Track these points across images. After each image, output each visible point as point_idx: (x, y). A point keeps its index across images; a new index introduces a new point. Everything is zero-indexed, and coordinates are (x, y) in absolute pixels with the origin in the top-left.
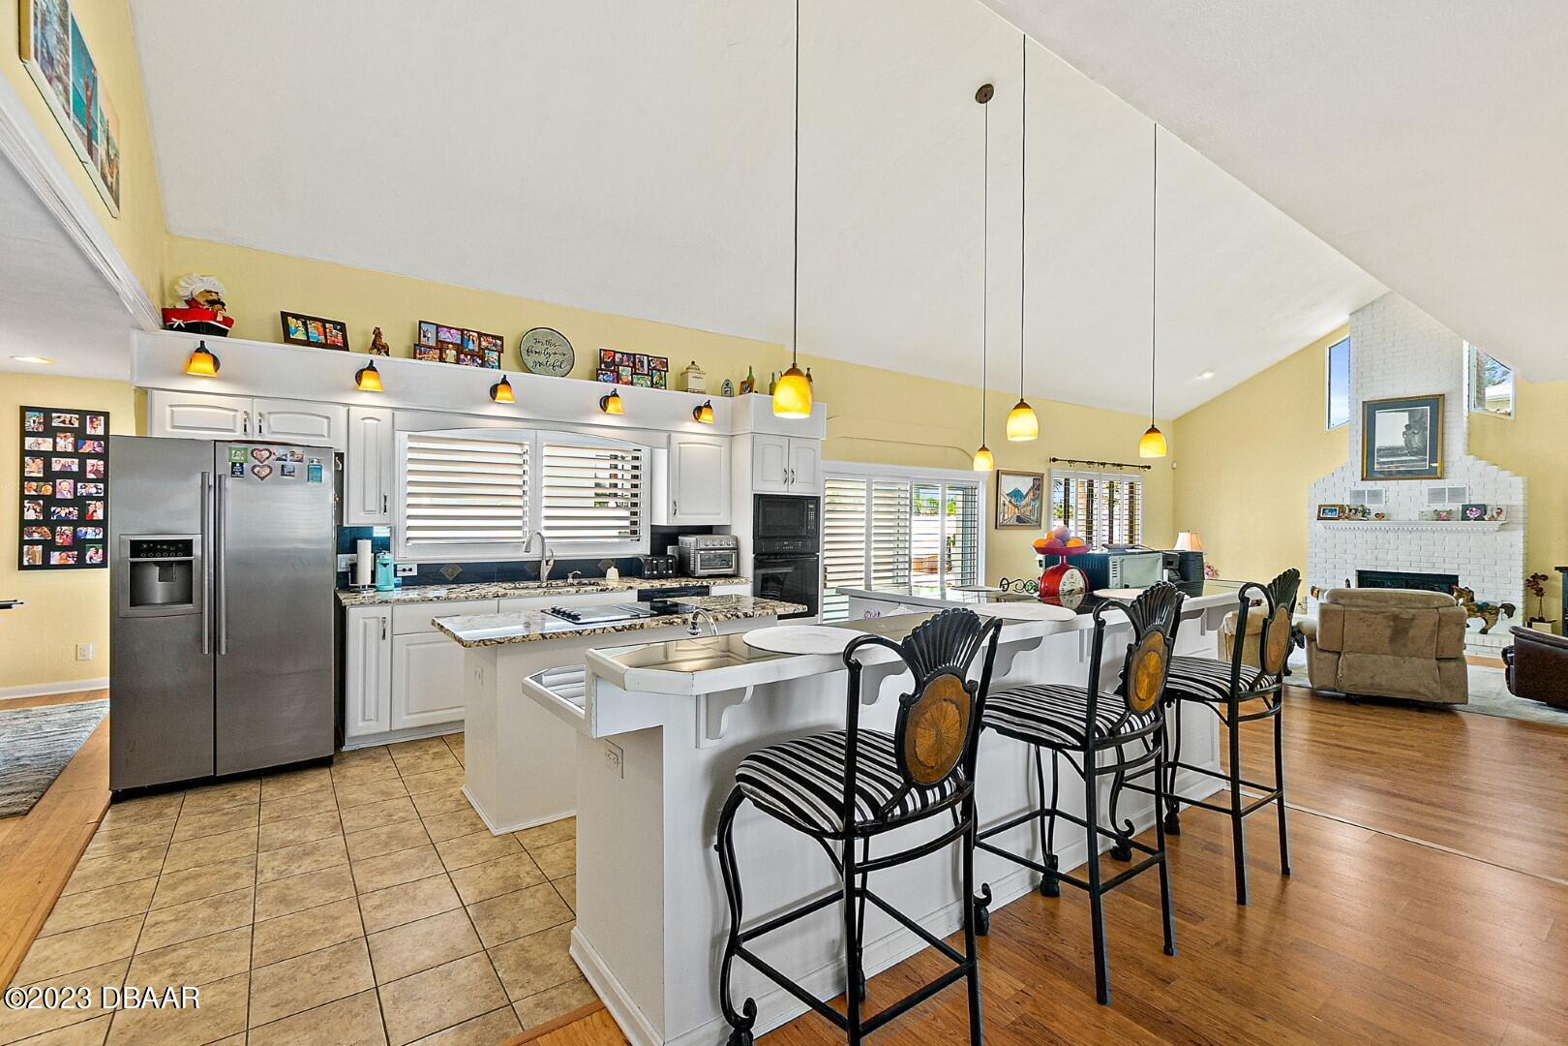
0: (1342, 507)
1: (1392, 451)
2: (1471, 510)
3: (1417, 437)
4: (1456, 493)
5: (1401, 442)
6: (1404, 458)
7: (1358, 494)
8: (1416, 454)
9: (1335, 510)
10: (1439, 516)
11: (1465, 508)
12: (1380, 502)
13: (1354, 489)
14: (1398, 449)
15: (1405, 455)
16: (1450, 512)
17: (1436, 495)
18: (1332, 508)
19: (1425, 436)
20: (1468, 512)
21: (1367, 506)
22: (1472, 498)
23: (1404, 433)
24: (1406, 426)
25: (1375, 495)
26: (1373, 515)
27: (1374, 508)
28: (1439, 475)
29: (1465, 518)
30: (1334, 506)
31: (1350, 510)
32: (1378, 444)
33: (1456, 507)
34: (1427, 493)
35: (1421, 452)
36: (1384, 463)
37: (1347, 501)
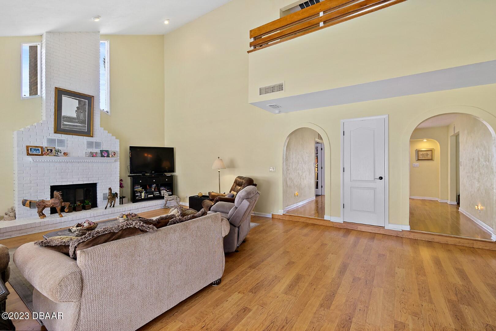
0: (42, 148)
1: (70, 119)
2: (104, 153)
3: (82, 115)
4: (98, 144)
5: (74, 115)
6: (76, 124)
7: (51, 141)
8: (81, 123)
9: (38, 150)
10: (93, 155)
11: (102, 152)
12: (64, 146)
13: (50, 137)
14: (74, 118)
15: (77, 123)
16: (96, 153)
17: (90, 144)
18: (36, 148)
19: (85, 115)
20: (103, 153)
21: (57, 148)
22: (103, 147)
23: (76, 111)
24: (77, 107)
25: (61, 142)
26: (62, 153)
27: (63, 149)
28: (91, 135)
29: (102, 156)
30: (37, 147)
31: (48, 150)
32: (63, 114)
33: (98, 151)
34: (86, 144)
35: (83, 122)
36: (66, 125)
37: (45, 145)
